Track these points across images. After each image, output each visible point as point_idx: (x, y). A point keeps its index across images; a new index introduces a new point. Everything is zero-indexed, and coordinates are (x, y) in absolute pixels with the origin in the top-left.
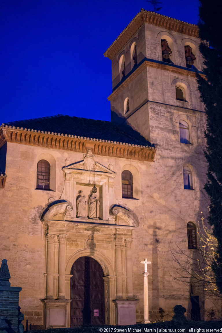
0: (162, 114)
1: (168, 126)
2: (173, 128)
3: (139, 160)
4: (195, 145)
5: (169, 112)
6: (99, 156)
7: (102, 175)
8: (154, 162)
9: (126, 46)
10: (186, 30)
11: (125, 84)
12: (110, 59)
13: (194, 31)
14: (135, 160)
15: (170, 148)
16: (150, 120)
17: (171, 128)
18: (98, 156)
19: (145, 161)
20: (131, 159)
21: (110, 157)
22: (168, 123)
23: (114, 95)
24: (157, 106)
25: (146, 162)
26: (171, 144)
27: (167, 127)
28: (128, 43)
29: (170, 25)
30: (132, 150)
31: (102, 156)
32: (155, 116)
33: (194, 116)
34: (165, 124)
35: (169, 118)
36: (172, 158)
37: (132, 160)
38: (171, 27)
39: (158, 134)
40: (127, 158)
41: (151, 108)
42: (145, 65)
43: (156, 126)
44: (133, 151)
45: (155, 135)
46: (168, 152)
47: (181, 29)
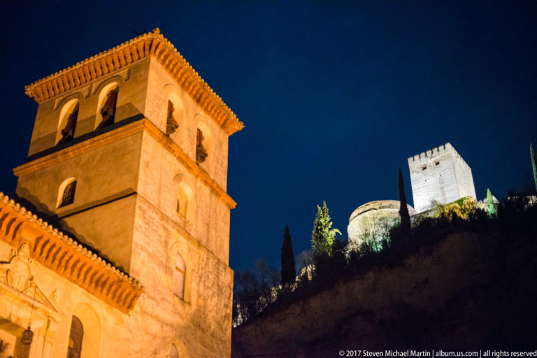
0: (154, 228)
1: (160, 253)
2: (166, 261)
3: (106, 302)
4: (194, 307)
5: (165, 228)
6: (39, 265)
7: (39, 310)
8: (129, 315)
9: (89, 86)
10: (205, 100)
11: (72, 151)
12: (37, 100)
13: (215, 108)
14: (99, 298)
15: (157, 298)
16: (135, 230)
17: (164, 260)
18: (37, 265)
19: (116, 308)
20: (93, 294)
21: (57, 275)
22: (160, 249)
23: (35, 166)
24: (150, 208)
25: (116, 310)
26: (159, 291)
27: (159, 255)
28: (95, 82)
29: (186, 79)
30: (102, 276)
31: (44, 267)
32: (143, 225)
33: (198, 253)
34: (156, 248)
35: (163, 239)
36: (158, 319)
37: (94, 297)
38: (187, 84)
39: (143, 263)
40: (87, 290)
41: (140, 208)
42: (142, 126)
43: (142, 246)
44: (103, 279)
45: (139, 263)
46: (153, 305)
47: (198, 95)
